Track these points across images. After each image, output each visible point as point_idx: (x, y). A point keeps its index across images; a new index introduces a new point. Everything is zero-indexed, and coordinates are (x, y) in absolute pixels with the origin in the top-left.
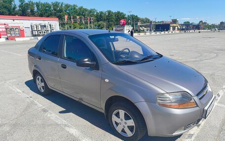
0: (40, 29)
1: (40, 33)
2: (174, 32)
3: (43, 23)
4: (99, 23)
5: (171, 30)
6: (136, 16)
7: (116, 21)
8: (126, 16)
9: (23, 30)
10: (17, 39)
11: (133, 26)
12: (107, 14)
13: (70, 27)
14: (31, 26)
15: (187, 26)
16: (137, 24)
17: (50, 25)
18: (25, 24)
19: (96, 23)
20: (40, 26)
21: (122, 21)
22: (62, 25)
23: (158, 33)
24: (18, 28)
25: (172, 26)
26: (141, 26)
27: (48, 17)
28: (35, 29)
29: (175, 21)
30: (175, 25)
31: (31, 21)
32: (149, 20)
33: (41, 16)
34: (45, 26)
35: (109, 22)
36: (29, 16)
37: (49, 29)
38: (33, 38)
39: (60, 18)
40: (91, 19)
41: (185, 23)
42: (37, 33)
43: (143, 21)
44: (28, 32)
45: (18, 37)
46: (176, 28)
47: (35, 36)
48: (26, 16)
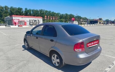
0: (34, 22)
1: (33, 24)
2: (100, 25)
3: (35, 19)
4: (61, 19)
5: (99, 24)
6: (80, 16)
7: (69, 19)
8: (75, 16)
9: (26, 22)
10: (23, 26)
11: (78, 21)
12: (65, 15)
13: (47, 21)
14: (30, 20)
15: (108, 22)
16: (80, 20)
17: (38, 20)
18: (27, 19)
19: (60, 20)
20: (33, 21)
21: (73, 19)
22: (43, 20)
23: (91, 25)
24: (24, 21)
25: (99, 22)
26: (82, 21)
27: (37, 16)
28: (31, 22)
29: (100, 19)
30: (101, 21)
31: (30, 18)
32: (86, 18)
33: (34, 16)
34: (36, 21)
35: (66, 19)
36: (29, 16)
37: (38, 22)
38: (30, 26)
39: (43, 17)
40: (57, 18)
41: (106, 20)
42: (32, 24)
43: (84, 19)
44: (28, 23)
45: (23, 25)
46: (101, 23)
47: (31, 25)
48: (27, 16)
